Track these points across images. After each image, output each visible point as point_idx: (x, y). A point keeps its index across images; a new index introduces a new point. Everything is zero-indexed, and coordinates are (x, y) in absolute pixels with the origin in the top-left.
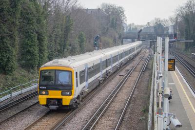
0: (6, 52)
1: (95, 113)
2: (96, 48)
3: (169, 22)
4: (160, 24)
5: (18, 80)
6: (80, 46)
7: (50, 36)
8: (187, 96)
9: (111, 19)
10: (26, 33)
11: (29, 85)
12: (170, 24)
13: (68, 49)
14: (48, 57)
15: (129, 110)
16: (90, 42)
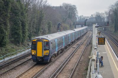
0: (1, 33)
1: (56, 70)
2: (59, 30)
3: (105, 14)
4: (99, 16)
5: (9, 51)
6: (49, 29)
7: (30, 23)
8: (113, 60)
9: (68, 13)
10: (15, 21)
11: (16, 54)
12: (105, 16)
13: (41, 31)
14: (28, 36)
15: (77, 69)
16: (55, 27)
